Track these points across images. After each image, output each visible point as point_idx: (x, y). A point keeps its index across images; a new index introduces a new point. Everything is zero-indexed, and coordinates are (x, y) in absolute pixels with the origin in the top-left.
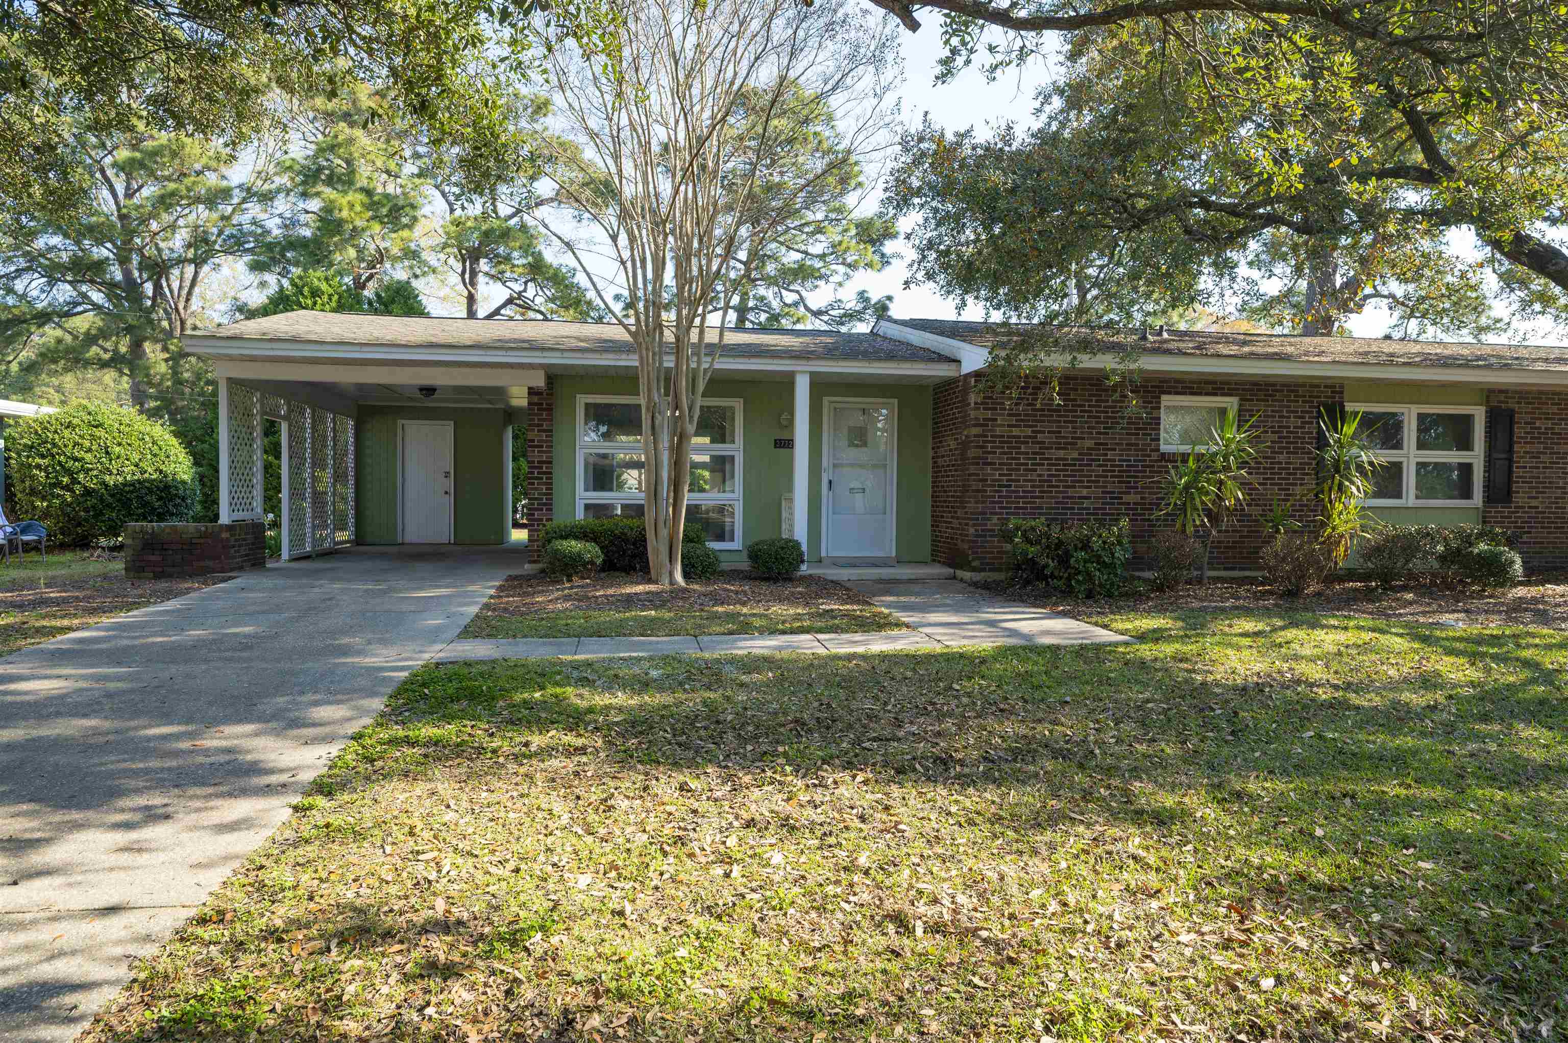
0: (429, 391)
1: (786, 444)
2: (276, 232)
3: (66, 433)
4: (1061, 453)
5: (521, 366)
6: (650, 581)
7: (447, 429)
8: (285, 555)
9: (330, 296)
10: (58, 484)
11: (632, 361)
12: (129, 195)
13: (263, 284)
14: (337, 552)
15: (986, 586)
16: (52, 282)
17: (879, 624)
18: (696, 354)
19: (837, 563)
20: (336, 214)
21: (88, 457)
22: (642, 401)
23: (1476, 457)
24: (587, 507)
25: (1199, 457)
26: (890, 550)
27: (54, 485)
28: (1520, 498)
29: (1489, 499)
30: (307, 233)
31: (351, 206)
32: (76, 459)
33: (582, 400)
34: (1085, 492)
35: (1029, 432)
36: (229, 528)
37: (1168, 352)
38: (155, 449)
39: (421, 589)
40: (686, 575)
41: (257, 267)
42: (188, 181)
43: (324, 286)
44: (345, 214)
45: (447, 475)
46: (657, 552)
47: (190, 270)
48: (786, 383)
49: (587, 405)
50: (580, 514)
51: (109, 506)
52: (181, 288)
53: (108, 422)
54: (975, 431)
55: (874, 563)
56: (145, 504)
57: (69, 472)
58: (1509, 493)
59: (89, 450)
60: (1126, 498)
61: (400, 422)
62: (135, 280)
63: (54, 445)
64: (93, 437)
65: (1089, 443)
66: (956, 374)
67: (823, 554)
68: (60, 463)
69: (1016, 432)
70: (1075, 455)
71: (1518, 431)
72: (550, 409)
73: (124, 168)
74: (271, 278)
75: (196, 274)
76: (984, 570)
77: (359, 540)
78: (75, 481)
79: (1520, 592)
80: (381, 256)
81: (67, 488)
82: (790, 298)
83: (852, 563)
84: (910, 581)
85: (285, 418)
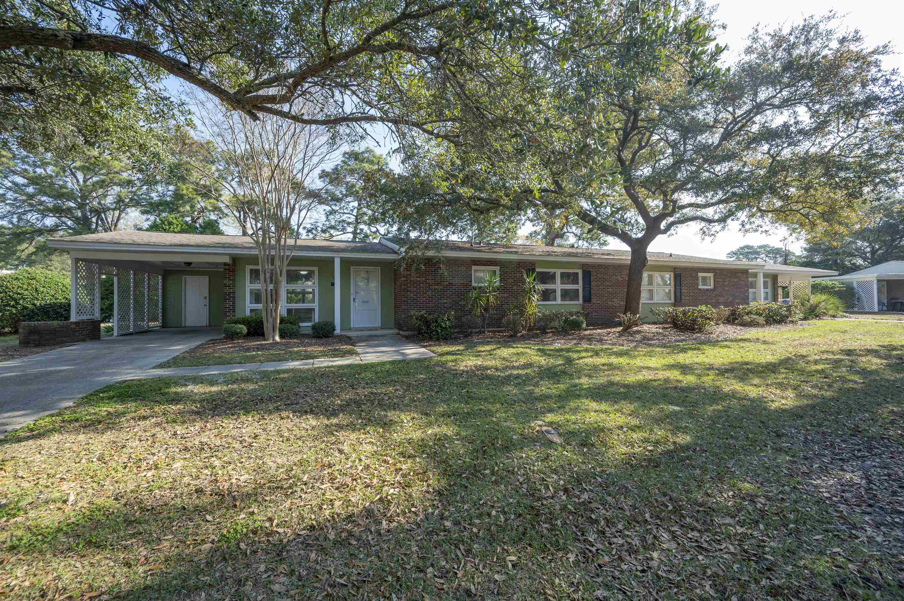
0: (189, 264)
1: (333, 284)
2: (155, 198)
3: (14, 282)
5: (215, 254)
6: (265, 340)
7: (205, 280)
8: (115, 334)
9: (177, 225)
10: (9, 305)
11: (255, 252)
12: (85, 181)
13: (148, 220)
14: (150, 331)
15: (407, 337)
16: (44, 216)
17: (351, 353)
18: (284, 250)
19: (357, 330)
20: (181, 192)
21: (26, 293)
22: (260, 267)
23: (579, 287)
24: (251, 310)
25: (480, 288)
26: (378, 324)
27: (6, 306)
28: (594, 300)
29: (585, 301)
30: (168, 199)
31: (187, 189)
32: (19, 294)
33: (248, 268)
34: (445, 301)
36: (77, 323)
37: (474, 250)
38: (64, 289)
39: (174, 346)
40: (281, 337)
41: (143, 213)
42: (111, 176)
43: (175, 221)
44: (184, 192)
45: (206, 298)
46: (267, 328)
47: (117, 213)
48: (331, 261)
49: (251, 270)
50: (248, 313)
51: (37, 314)
52: (112, 221)
53: (38, 277)
54: (403, 279)
55: (371, 330)
56: (57, 313)
57: (15, 300)
58: (590, 298)
59: (27, 290)
60: (460, 303)
61: (184, 277)
62: (87, 217)
63: (7, 288)
64: (29, 284)
65: (446, 283)
66: (397, 258)
67: (352, 326)
68: (9, 296)
69: (419, 279)
71: (592, 278)
72: (234, 271)
73: (82, 169)
74: (152, 218)
75: (120, 214)
76: (408, 331)
77: (163, 327)
78: (17, 303)
79: (587, 332)
80: (203, 210)
81: (13, 306)
82: (374, 229)
83: (361, 330)
84: (381, 336)
85: (115, 275)
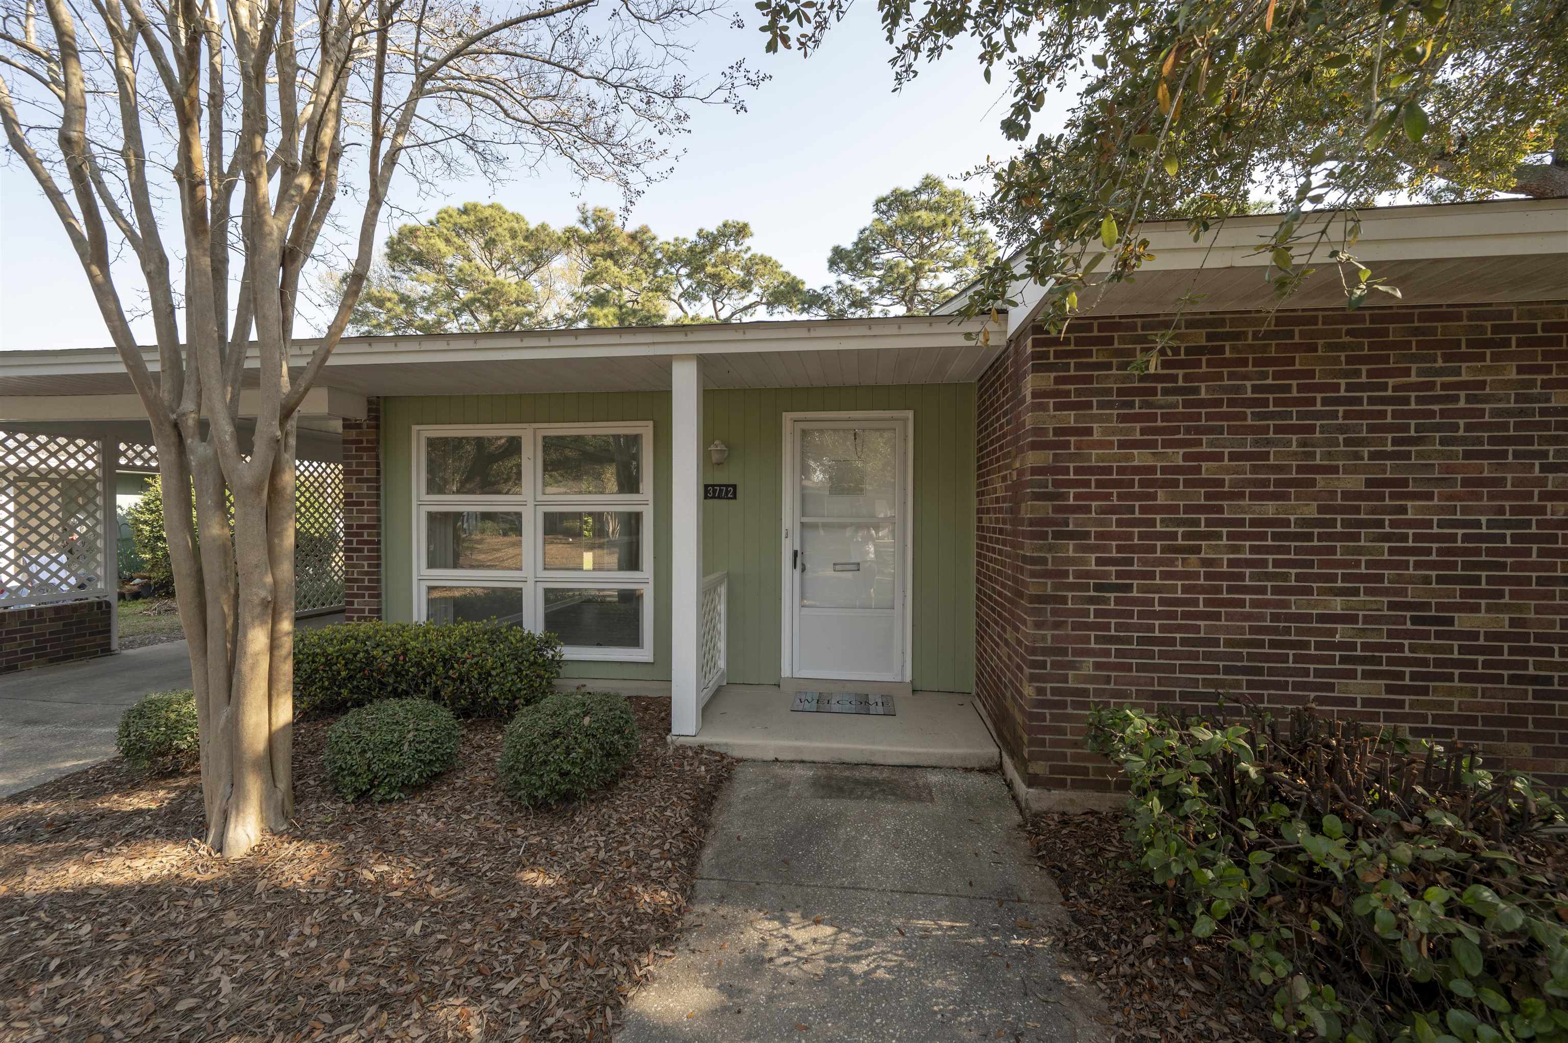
4: (1270, 509)
26: (902, 667)
33: (422, 433)
34: (1337, 605)
35: (1177, 456)
54: (1033, 458)
60: (1462, 621)
65: (1355, 482)
66: (997, 341)
67: (786, 672)
69: (1140, 458)
70: (1311, 511)
72: (372, 449)
76: (1061, 784)
